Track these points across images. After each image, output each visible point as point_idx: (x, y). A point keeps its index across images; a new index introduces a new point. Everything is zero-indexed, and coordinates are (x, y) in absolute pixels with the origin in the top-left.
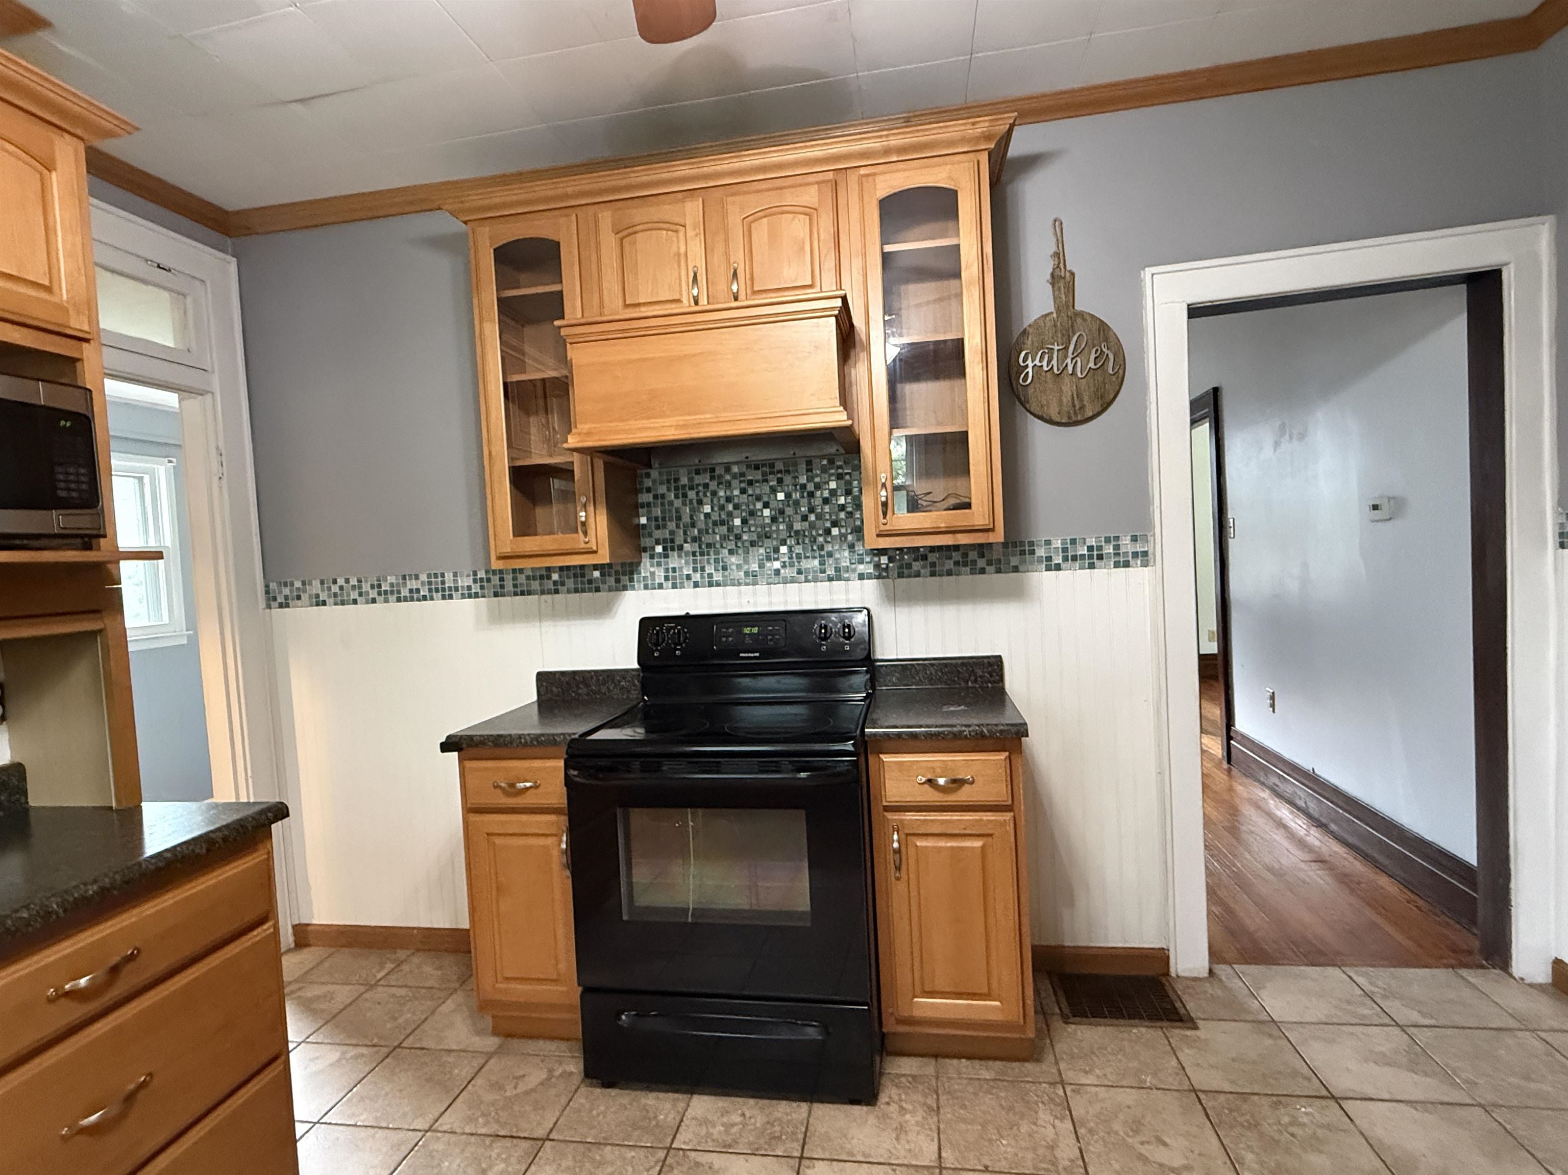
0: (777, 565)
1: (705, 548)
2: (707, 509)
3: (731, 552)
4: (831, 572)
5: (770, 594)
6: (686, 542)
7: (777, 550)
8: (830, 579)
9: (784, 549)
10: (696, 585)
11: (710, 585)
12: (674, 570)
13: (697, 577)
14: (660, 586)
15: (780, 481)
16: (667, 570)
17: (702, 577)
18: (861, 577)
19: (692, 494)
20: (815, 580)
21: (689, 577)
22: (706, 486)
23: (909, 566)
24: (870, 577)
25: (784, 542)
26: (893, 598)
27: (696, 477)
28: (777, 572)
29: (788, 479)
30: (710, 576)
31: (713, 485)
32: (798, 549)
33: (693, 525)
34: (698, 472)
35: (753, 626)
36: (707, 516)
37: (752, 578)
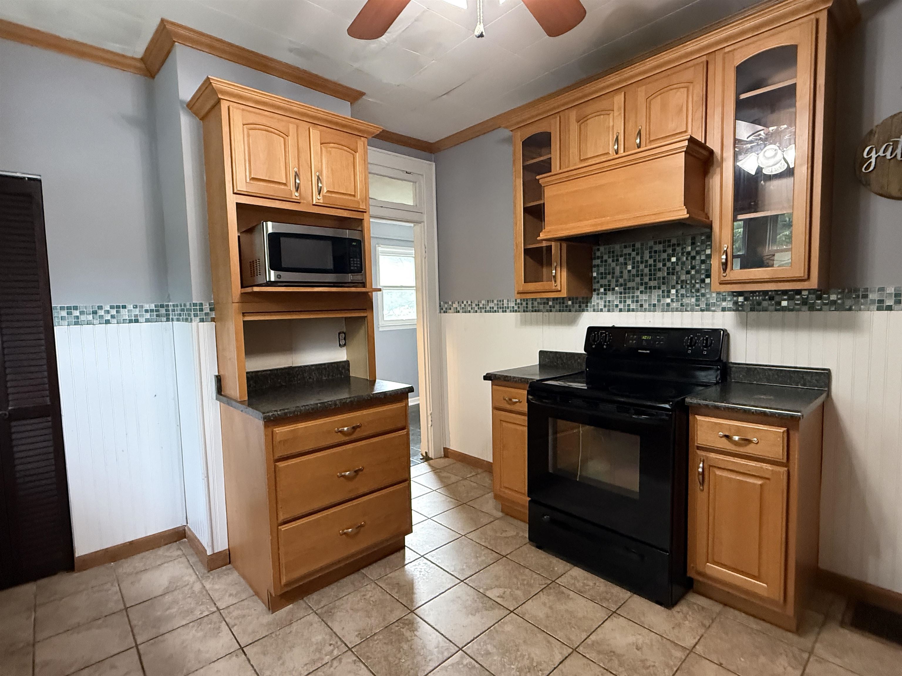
0: (668, 300)
1: (627, 290)
2: (629, 267)
3: (641, 292)
4: (703, 306)
5: (663, 318)
6: (617, 286)
7: (669, 292)
8: (702, 310)
9: (673, 291)
10: (621, 310)
11: (629, 310)
12: (609, 301)
13: (621, 306)
14: (601, 310)
15: (674, 250)
16: (605, 302)
17: (624, 306)
18: (724, 310)
19: (621, 260)
20: (692, 310)
21: (617, 306)
22: (630, 254)
23: (759, 304)
24: (730, 310)
25: (673, 287)
26: (745, 324)
27: (624, 250)
28: (668, 305)
29: (679, 249)
30: (629, 305)
31: (634, 254)
32: (683, 291)
33: (621, 277)
34: (625, 247)
35: (649, 335)
36: (629, 271)
37: (653, 307)
